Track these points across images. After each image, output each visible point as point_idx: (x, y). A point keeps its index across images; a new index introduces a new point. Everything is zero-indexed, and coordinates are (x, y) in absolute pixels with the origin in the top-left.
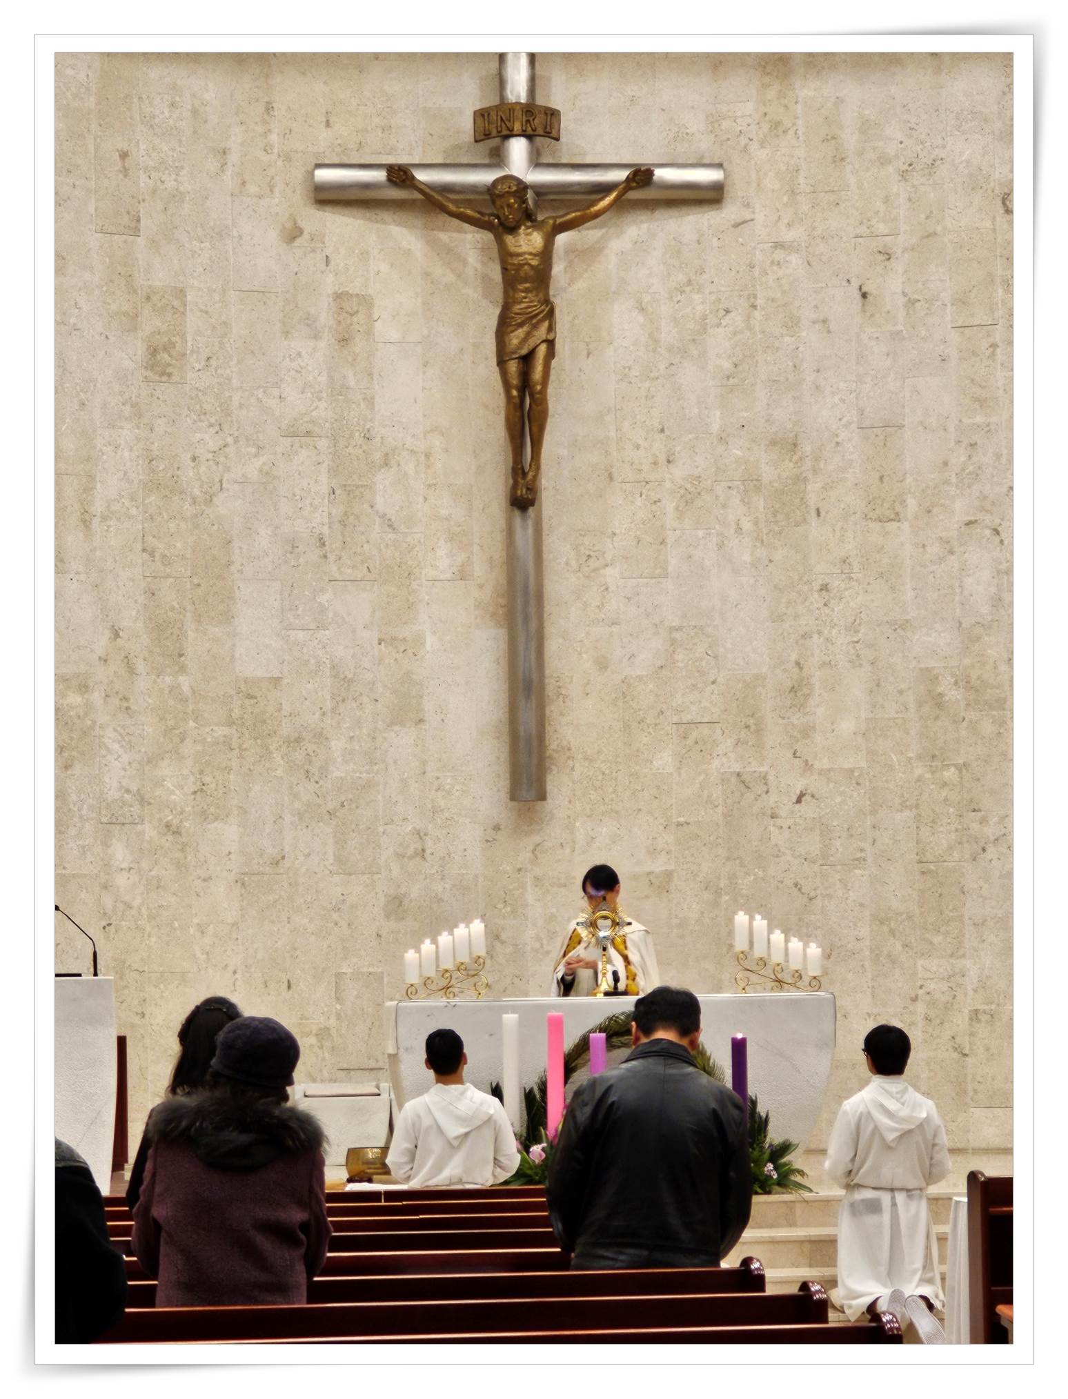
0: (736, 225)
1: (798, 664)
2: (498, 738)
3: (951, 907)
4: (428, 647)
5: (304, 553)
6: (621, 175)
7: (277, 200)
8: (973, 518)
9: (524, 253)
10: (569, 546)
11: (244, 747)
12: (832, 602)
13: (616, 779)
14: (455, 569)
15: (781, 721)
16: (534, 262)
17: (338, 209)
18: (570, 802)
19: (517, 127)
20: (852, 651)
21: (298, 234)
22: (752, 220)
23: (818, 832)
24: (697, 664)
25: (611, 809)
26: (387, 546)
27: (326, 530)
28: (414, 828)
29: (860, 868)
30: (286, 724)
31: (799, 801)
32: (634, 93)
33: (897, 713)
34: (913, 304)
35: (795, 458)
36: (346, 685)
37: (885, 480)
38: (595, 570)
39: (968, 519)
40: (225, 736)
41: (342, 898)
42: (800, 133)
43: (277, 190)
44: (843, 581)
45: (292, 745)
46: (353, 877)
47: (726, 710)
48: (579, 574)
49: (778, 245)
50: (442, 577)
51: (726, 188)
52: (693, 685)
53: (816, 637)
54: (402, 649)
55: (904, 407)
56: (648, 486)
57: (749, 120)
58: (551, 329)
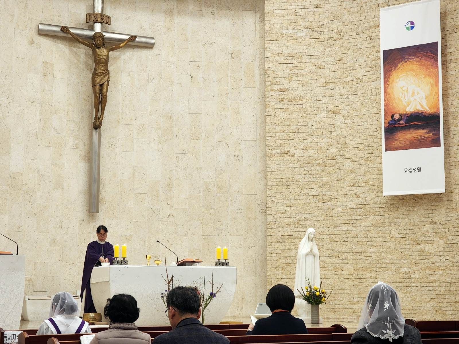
0: (157, 55)
1: (170, 178)
2: (84, 194)
3: (211, 248)
4: (66, 166)
5: (31, 137)
6: (127, 37)
7: (27, 32)
8: (221, 140)
9: (102, 55)
10: (106, 141)
11: (11, 193)
12: (179, 161)
13: (117, 208)
14: (74, 145)
15: (164, 194)
16: (105, 58)
17: (45, 37)
18: (104, 214)
19: (99, 20)
20: (185, 175)
21: (33, 43)
22: (161, 54)
23: (174, 226)
24: (141, 177)
25: (116, 217)
26: (55, 137)
27: (38, 131)
28: (59, 219)
29: (186, 236)
30: (24, 187)
31: (169, 217)
32: (129, 15)
33: (197, 193)
34: (205, 81)
35: (171, 121)
36: (42, 176)
37: (196, 128)
38: (113, 148)
39: (219, 140)
40: (6, 189)
41: (38, 239)
42: (175, 32)
43: (27, 29)
44: (183, 156)
45: (25, 193)
46: (41, 233)
47: (148, 190)
48: (109, 149)
49: (169, 62)
50: (70, 147)
51: (155, 45)
52: (140, 183)
53: (175, 171)
54: (58, 167)
55: (202, 108)
56: (129, 126)
57: (161, 27)
58: (108, 78)
